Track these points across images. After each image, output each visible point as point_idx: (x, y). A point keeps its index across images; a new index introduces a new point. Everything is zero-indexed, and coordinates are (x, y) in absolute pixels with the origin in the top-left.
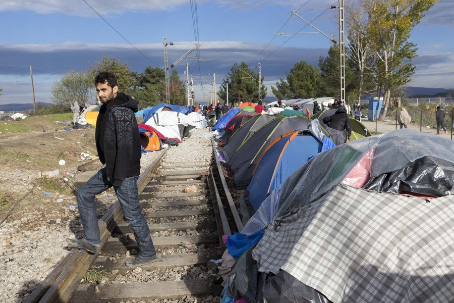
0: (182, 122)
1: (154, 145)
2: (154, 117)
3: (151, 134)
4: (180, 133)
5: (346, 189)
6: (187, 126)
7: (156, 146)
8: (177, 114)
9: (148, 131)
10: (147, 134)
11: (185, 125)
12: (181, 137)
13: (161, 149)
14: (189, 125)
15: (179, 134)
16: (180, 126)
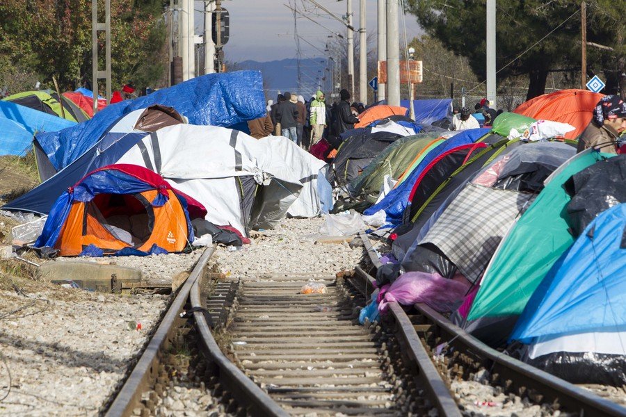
0: (248, 168)
1: (170, 234)
2: (142, 146)
3: (163, 197)
4: (242, 207)
5: (476, 187)
6: (267, 183)
7: (175, 237)
8: (228, 138)
9: (152, 187)
10: (150, 196)
11: (260, 180)
12: (244, 224)
13: (188, 249)
14: (275, 181)
15: (238, 213)
16: (243, 182)
